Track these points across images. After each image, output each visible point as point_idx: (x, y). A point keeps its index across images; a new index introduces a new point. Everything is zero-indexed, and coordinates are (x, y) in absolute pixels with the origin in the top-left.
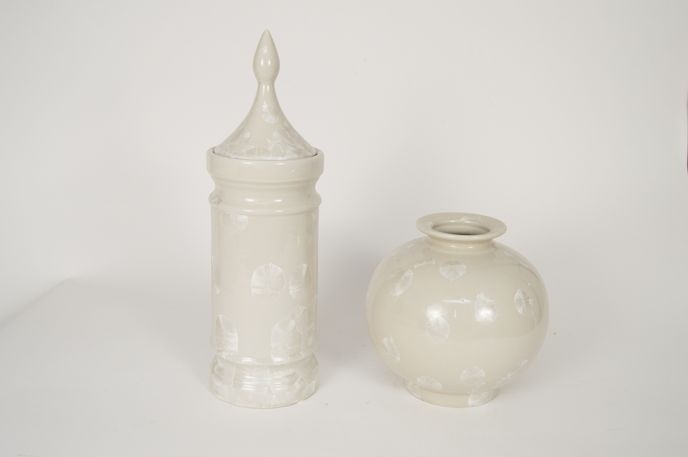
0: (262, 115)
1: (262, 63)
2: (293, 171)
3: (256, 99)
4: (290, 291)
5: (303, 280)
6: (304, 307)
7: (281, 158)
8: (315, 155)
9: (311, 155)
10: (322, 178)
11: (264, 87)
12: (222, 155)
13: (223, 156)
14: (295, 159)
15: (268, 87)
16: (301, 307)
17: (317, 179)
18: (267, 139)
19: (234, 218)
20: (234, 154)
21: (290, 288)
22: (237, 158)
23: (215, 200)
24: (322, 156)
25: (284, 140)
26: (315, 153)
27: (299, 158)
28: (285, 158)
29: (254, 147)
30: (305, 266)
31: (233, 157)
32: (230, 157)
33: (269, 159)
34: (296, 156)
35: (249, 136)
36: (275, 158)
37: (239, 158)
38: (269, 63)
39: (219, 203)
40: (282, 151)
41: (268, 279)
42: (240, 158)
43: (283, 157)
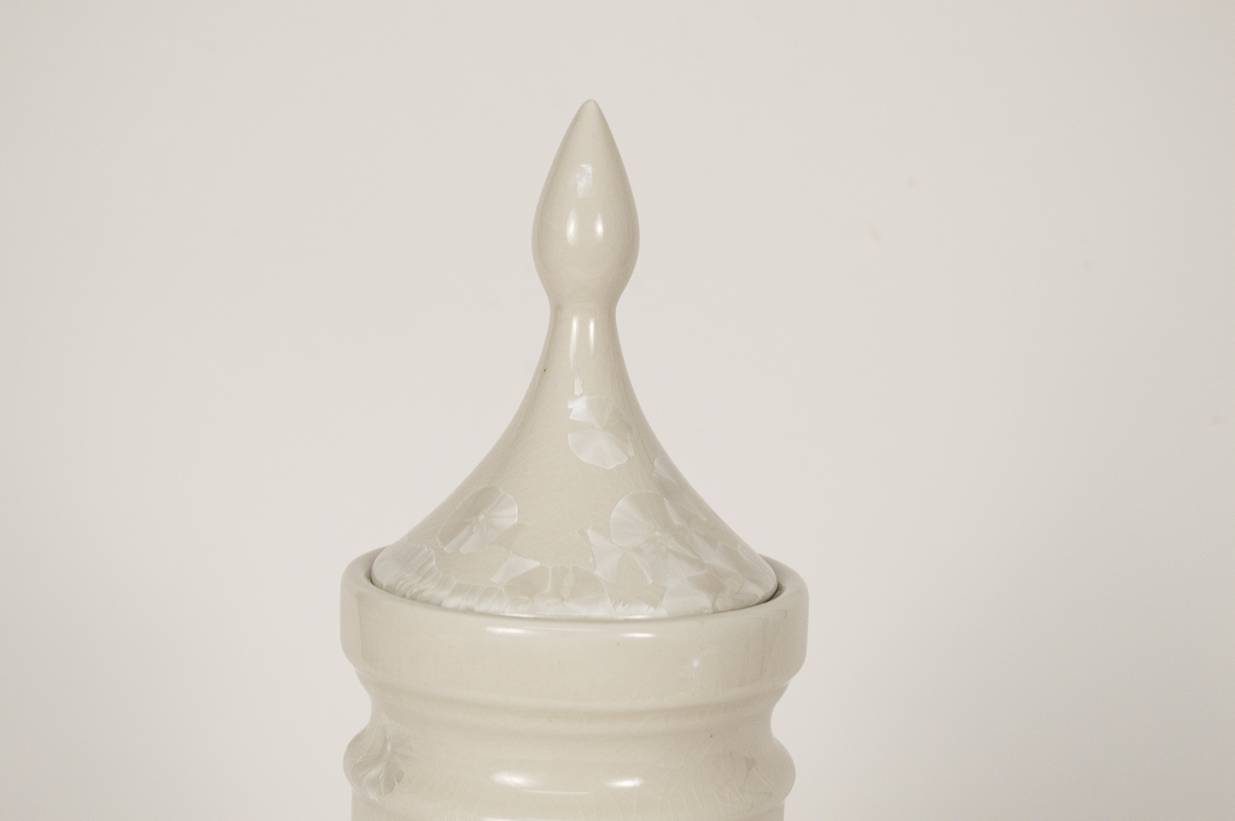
0: (569, 435)
1: (571, 229)
2: (696, 663)
3: (544, 370)
7: (644, 612)
8: (772, 597)
9: (761, 594)
10: (795, 685)
11: (575, 325)
12: (408, 595)
13: (413, 598)
14: (697, 615)
15: (592, 327)
17: (778, 693)
18: (589, 532)
20: (458, 590)
22: (470, 611)
23: (373, 773)
24: (802, 592)
25: (657, 534)
26: (772, 587)
27: (716, 612)
28: (662, 612)
29: (537, 564)
31: (453, 602)
32: (439, 605)
33: (600, 612)
34: (704, 601)
35: (516, 521)
36: (621, 612)
37: (477, 609)
38: (600, 228)
39: (390, 787)
40: (650, 581)
42: (482, 608)
43: (654, 604)
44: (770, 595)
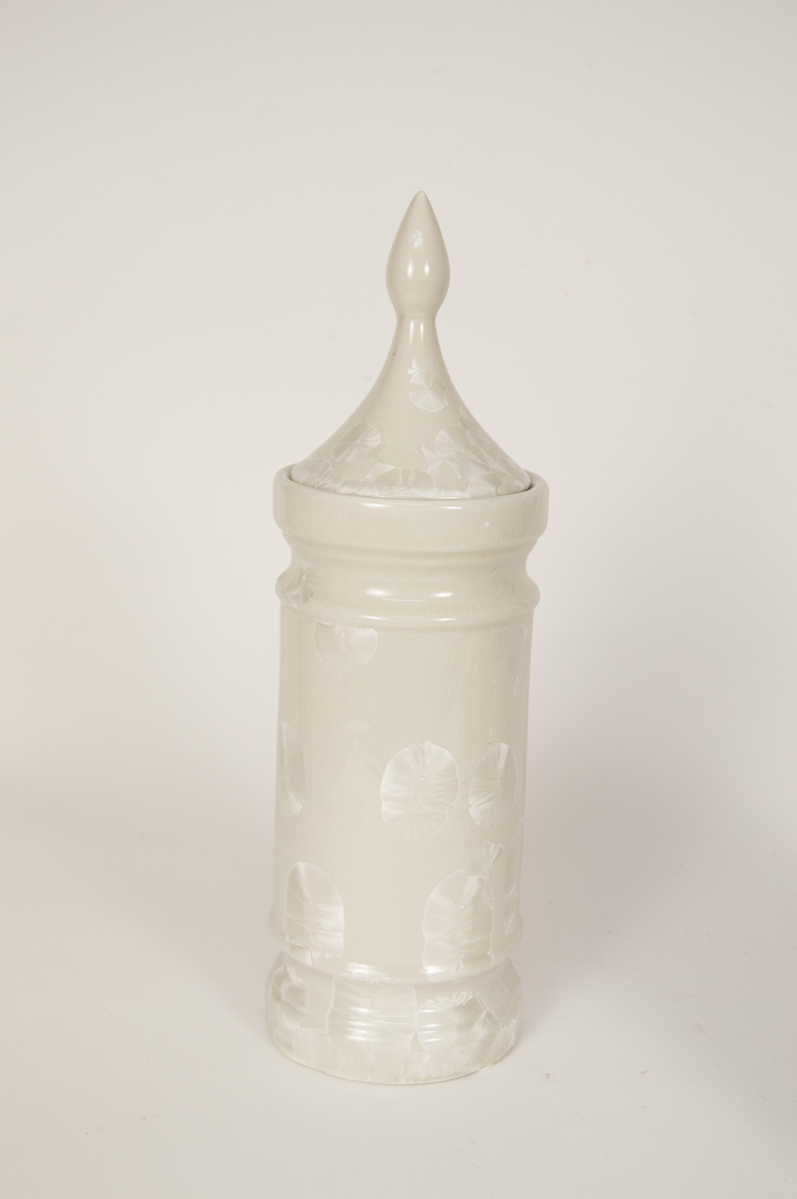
0: (409, 392)
1: (410, 270)
2: (487, 525)
3: (394, 354)
4: (470, 807)
5: (498, 782)
6: (499, 845)
7: (457, 494)
8: (528, 490)
9: (523, 486)
10: (542, 541)
11: (412, 326)
12: (316, 486)
13: (319, 488)
14: (487, 496)
15: (422, 327)
16: (493, 845)
17: (532, 544)
18: (423, 449)
19: (343, 635)
20: (346, 483)
21: (471, 800)
22: (354, 495)
23: (296, 592)
24: (545, 487)
25: (463, 450)
26: (528, 484)
27: (498, 495)
28: (467, 495)
29: (393, 467)
30: (504, 747)
31: (345, 490)
32: (335, 492)
33: (431, 494)
34: (491, 489)
35: (379, 443)
36: (443, 495)
37: (358, 494)
38: (427, 269)
39: (306, 599)
40: (460, 477)
41: (422, 779)
42: (361, 493)
43: (462, 490)
44: (528, 487)
